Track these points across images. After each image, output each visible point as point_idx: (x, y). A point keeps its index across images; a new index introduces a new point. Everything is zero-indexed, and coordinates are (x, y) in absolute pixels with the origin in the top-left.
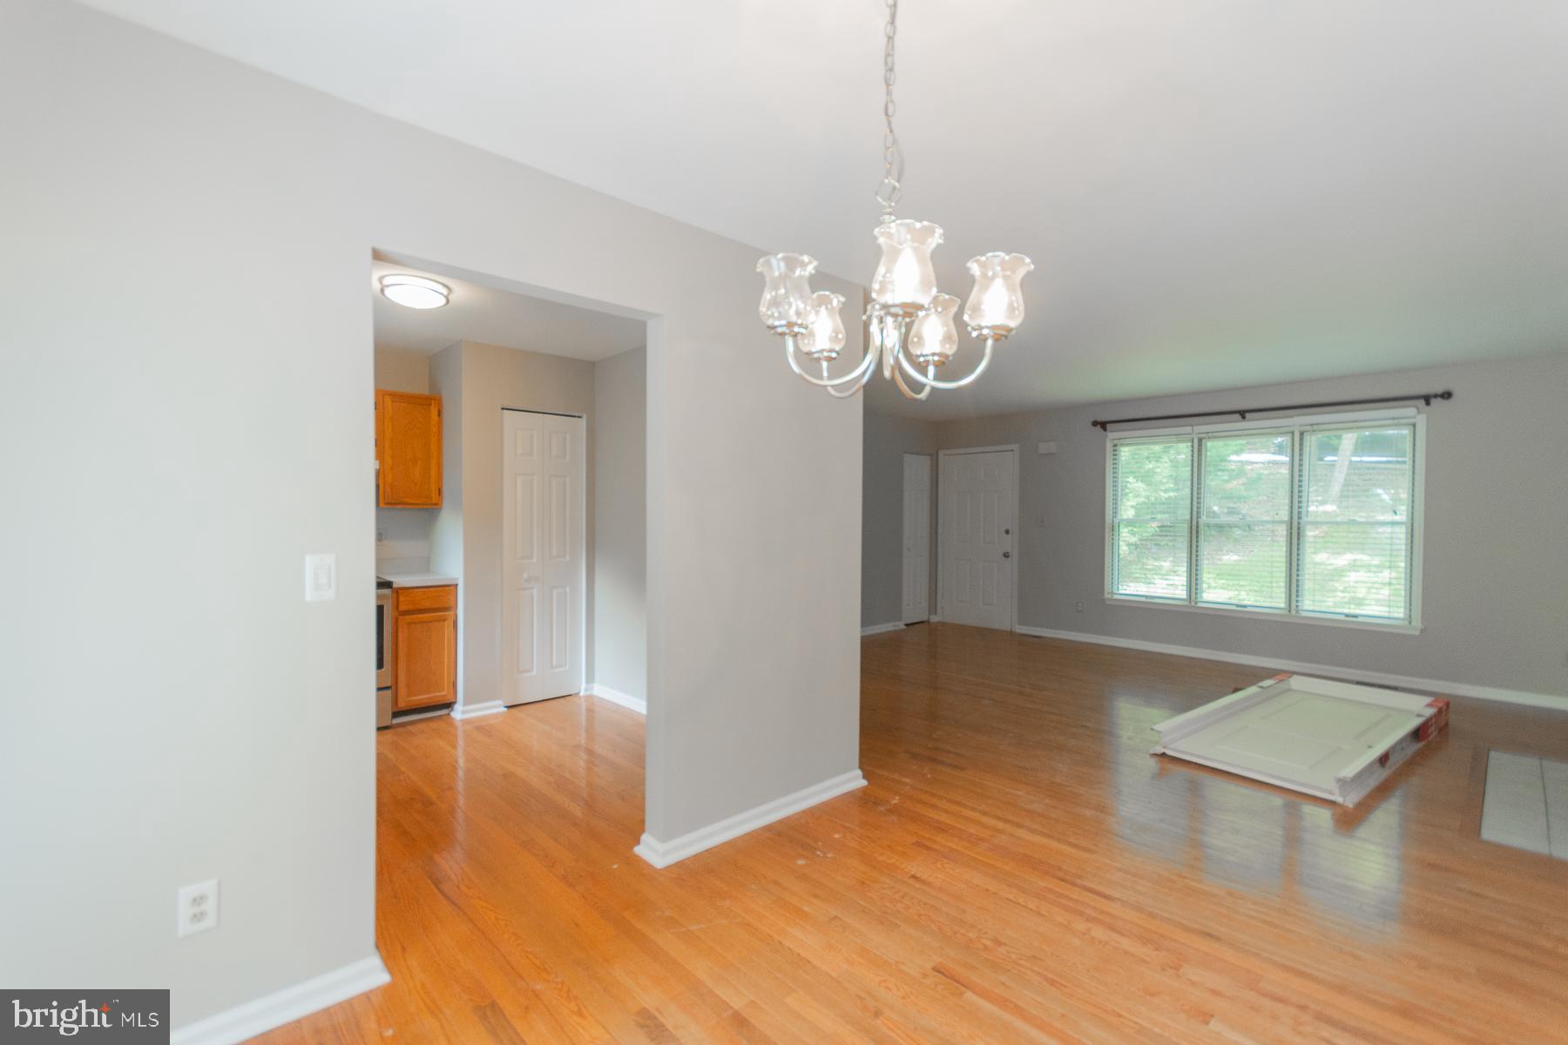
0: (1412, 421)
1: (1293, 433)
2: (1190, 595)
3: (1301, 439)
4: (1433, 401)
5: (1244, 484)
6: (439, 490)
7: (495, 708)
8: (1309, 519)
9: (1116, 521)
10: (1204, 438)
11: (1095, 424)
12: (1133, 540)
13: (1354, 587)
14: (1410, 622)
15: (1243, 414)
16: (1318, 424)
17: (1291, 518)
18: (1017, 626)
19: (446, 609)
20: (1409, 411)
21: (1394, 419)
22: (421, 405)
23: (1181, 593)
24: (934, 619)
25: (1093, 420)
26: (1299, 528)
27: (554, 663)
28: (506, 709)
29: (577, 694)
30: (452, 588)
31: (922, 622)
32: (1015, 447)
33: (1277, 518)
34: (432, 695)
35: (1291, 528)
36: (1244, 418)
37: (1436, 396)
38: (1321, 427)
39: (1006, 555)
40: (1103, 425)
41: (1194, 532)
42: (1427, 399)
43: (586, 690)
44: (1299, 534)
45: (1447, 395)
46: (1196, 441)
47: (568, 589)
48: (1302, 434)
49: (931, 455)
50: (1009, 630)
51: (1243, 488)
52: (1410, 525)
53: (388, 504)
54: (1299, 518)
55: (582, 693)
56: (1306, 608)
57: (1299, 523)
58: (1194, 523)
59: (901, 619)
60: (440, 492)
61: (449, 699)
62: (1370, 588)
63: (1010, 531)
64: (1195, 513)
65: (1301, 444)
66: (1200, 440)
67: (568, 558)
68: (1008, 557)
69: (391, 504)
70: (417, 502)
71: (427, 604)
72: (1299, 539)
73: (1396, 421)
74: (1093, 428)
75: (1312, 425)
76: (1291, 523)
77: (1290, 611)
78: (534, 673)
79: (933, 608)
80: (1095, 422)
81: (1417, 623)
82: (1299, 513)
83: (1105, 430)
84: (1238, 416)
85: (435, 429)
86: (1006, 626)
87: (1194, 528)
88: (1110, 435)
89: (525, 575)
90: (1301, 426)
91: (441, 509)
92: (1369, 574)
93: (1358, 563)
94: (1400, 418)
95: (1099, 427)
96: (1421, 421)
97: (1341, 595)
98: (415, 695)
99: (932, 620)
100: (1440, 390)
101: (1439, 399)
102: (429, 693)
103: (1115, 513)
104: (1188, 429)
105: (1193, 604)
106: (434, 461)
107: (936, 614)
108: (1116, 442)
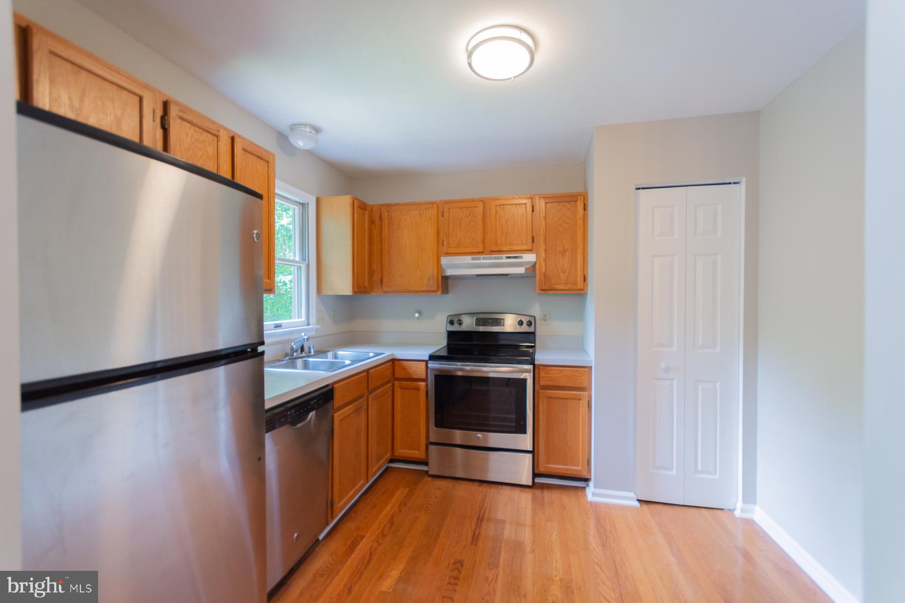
6: (584, 277)
7: (627, 499)
19: (582, 389)
22: (569, 202)
27: (699, 468)
28: (637, 504)
29: (732, 511)
30: (587, 369)
34: (568, 467)
43: (742, 511)
47: (718, 385)
53: (541, 290)
55: (737, 513)
60: (585, 279)
61: (585, 474)
67: (718, 350)
69: (545, 290)
70: (566, 288)
71: (563, 382)
78: (674, 472)
85: (580, 222)
89: (663, 365)
91: (586, 294)
98: (553, 464)
102: (566, 465)
106: (580, 252)
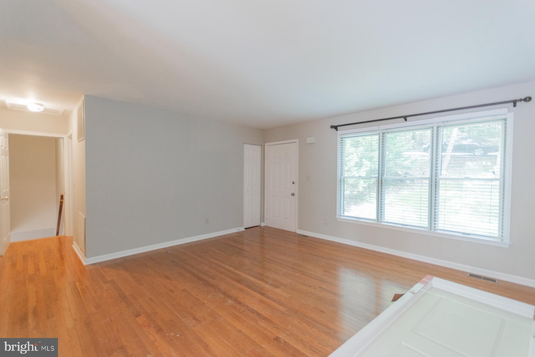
0: (504, 117)
1: (433, 128)
2: (378, 218)
3: (438, 131)
4: (519, 103)
5: (410, 163)
8: (441, 177)
9: (342, 178)
11: (332, 127)
12: (365, 185)
14: (502, 240)
15: (405, 118)
16: (447, 121)
17: (432, 176)
18: (298, 230)
21: (493, 116)
23: (373, 216)
24: (263, 224)
25: (331, 125)
26: (436, 182)
31: (257, 226)
32: (297, 140)
33: (423, 176)
35: (432, 182)
36: (406, 120)
37: (521, 100)
38: (449, 123)
39: (293, 194)
40: (336, 128)
41: (380, 184)
42: (515, 102)
44: (436, 185)
45: (528, 99)
46: (381, 134)
48: (438, 127)
49: (261, 145)
50: (294, 232)
51: (410, 164)
52: (502, 180)
54: (436, 176)
56: (440, 228)
57: (436, 179)
58: (380, 178)
59: (243, 226)
63: (295, 183)
64: (380, 173)
65: (437, 134)
66: (383, 133)
68: (294, 195)
72: (436, 188)
73: (495, 117)
74: (331, 129)
75: (444, 122)
76: (432, 179)
77: (431, 229)
79: (262, 218)
80: (332, 126)
81: (507, 240)
82: (436, 173)
83: (337, 130)
84: (403, 119)
86: (292, 230)
87: (380, 181)
88: (339, 132)
90: (437, 123)
94: (496, 115)
95: (334, 129)
96: (511, 117)
99: (261, 225)
100: (523, 97)
101: (523, 102)
103: (342, 174)
105: (379, 223)
107: (264, 222)
108: (342, 136)
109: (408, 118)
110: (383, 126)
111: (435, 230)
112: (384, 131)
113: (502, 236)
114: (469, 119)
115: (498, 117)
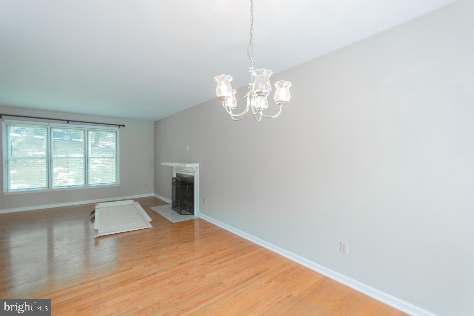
0: (116, 131)
1: (85, 130)
4: (121, 126)
10: (52, 128)
13: (63, 178)
14: (117, 183)
15: (68, 121)
16: (92, 128)
17: (85, 157)
20: (116, 128)
21: (112, 130)
26: (88, 160)
35: (85, 160)
36: (68, 123)
37: (122, 125)
41: (49, 162)
42: (120, 126)
45: (124, 126)
46: (49, 128)
48: (87, 131)
54: (88, 156)
56: (90, 184)
57: (88, 158)
58: (49, 158)
62: (68, 177)
64: (49, 155)
65: (87, 134)
72: (88, 163)
73: (113, 131)
75: (91, 128)
77: (85, 185)
81: (119, 183)
84: (66, 122)
87: (49, 160)
88: (5, 121)
90: (88, 128)
92: (66, 173)
93: (61, 170)
94: (113, 130)
96: (118, 131)
97: (60, 181)
100: (122, 124)
101: (122, 127)
103: (8, 155)
104: (47, 124)
105: (50, 188)
109: (69, 122)
110: (52, 124)
111: (88, 185)
112: (51, 127)
113: (117, 181)
114: (103, 129)
115: (114, 131)
